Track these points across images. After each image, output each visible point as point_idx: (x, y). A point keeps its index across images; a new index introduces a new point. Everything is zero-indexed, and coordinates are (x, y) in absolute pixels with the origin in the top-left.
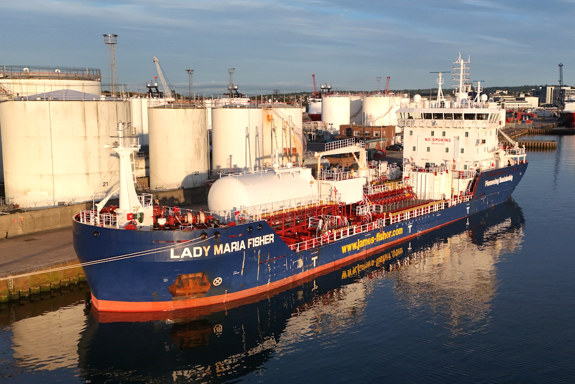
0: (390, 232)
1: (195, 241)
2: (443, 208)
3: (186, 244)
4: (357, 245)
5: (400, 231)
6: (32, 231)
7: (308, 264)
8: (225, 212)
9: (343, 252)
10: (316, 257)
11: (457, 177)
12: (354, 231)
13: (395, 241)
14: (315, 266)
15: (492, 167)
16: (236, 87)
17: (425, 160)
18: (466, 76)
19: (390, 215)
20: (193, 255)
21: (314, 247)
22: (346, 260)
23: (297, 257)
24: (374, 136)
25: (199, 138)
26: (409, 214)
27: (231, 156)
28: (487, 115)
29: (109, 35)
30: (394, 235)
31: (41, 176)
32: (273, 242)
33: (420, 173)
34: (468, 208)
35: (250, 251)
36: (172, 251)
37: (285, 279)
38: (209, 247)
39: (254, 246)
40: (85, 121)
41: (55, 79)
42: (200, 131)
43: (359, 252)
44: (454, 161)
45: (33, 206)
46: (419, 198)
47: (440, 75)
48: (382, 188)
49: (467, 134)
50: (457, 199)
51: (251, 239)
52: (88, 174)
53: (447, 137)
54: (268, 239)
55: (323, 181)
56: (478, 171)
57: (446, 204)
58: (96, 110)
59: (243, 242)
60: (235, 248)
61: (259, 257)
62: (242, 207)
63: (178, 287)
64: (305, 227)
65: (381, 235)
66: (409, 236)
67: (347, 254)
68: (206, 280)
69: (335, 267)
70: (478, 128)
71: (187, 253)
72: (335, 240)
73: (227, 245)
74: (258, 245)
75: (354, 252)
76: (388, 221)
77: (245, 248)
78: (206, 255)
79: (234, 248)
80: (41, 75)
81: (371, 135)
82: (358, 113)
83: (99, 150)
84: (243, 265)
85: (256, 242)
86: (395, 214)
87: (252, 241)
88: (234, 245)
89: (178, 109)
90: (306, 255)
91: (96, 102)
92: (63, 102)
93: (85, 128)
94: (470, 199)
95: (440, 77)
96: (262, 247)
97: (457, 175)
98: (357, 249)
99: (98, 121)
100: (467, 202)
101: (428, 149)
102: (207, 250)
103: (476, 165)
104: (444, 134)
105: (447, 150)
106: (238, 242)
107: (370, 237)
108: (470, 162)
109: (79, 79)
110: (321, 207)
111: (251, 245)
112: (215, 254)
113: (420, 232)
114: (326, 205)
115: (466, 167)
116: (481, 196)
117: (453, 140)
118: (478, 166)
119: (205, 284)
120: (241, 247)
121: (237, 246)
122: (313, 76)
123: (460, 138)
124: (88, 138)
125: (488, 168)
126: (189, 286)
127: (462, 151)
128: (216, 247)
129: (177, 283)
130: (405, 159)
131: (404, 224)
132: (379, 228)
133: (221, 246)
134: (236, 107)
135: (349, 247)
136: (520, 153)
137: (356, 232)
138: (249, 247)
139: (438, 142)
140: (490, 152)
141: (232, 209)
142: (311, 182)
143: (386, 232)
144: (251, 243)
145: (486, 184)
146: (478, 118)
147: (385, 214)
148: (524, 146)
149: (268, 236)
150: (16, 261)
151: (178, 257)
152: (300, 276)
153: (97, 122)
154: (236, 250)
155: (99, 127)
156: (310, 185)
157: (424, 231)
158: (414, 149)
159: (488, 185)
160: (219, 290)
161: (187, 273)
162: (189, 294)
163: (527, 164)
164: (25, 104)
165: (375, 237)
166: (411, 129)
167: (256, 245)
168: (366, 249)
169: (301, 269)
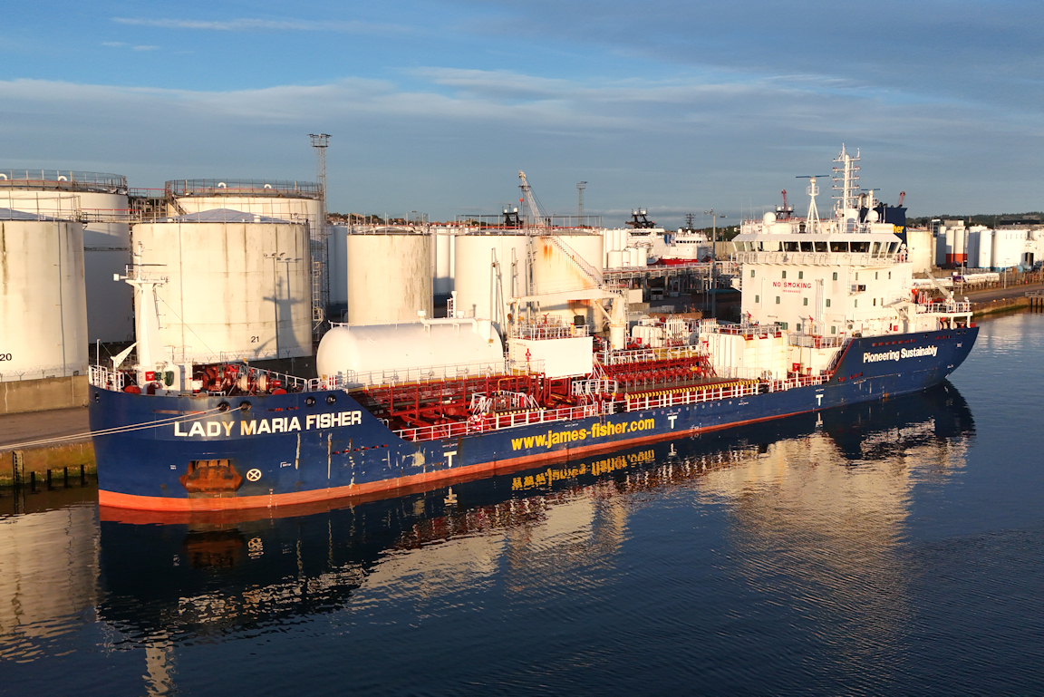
0: (625, 424)
1: (210, 414)
2: (756, 393)
4: (547, 440)
5: (649, 424)
7: (435, 460)
9: (515, 449)
10: (455, 453)
12: (542, 417)
13: (637, 440)
14: (450, 465)
15: (892, 332)
16: (644, 213)
17: (774, 316)
19: (627, 397)
20: (206, 432)
22: (521, 462)
23: (411, 450)
25: (412, 279)
26: (671, 399)
28: (868, 244)
30: (634, 431)
32: (359, 423)
33: (723, 336)
34: (819, 397)
35: (311, 434)
36: (177, 425)
37: (386, 480)
38: (232, 423)
39: (318, 427)
40: (227, 251)
42: (415, 267)
43: (550, 450)
44: (811, 319)
46: (719, 374)
47: (812, 181)
49: (835, 276)
50: (794, 381)
51: (314, 417)
52: (229, 324)
53: (805, 280)
54: (349, 418)
55: (518, 341)
56: (855, 336)
57: (764, 388)
58: (243, 236)
59: (295, 419)
61: (330, 443)
63: (191, 479)
65: (605, 427)
66: (671, 434)
67: (523, 451)
68: (234, 472)
70: (853, 266)
71: (197, 429)
72: (497, 428)
73: (264, 422)
74: (327, 426)
75: (535, 450)
76: (620, 408)
77: (299, 429)
78: (228, 434)
79: (278, 427)
83: (246, 292)
84: (298, 453)
85: (324, 421)
86: (637, 397)
87: (315, 420)
88: (278, 423)
89: (381, 236)
90: (433, 449)
91: (243, 224)
92: (198, 225)
93: (227, 260)
94: (824, 382)
95: (813, 185)
96: (336, 429)
97: (808, 340)
98: (545, 446)
99: (246, 251)
100: (818, 387)
101: (778, 300)
102: (228, 428)
103: (851, 327)
104: (801, 275)
105: (806, 302)
106: (286, 419)
107: (578, 429)
108: (841, 322)
109: (283, 196)
110: (498, 378)
111: (313, 426)
112: (242, 434)
113: (697, 428)
114: (507, 376)
115: (833, 330)
116: (854, 378)
118: (857, 328)
120: (292, 427)
123: (824, 282)
124: (230, 275)
126: (207, 478)
127: (828, 303)
128: (244, 424)
129: (190, 473)
131: (659, 413)
132: (598, 415)
133: (253, 423)
135: (529, 442)
136: (956, 309)
137: (545, 419)
138: (308, 428)
139: (792, 289)
142: (490, 342)
143: (614, 423)
144: (312, 422)
145: (865, 359)
146: (854, 251)
149: (349, 413)
151: (185, 434)
152: (418, 479)
153: (244, 252)
154: (281, 431)
155: (246, 260)
156: (487, 345)
157: (706, 428)
158: (757, 299)
159: (870, 360)
160: (258, 489)
161: (206, 459)
162: (207, 490)
164: (152, 228)
165: (589, 430)
166: (753, 268)
167: (323, 426)
168: (568, 448)
169: (421, 467)
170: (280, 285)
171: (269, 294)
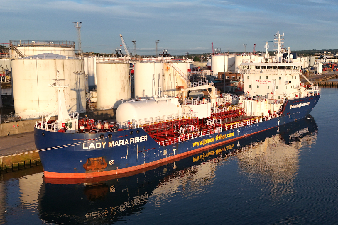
0: (225, 135)
1: (97, 139)
2: (262, 121)
3: (91, 141)
4: (203, 142)
5: (232, 134)
7: (170, 153)
8: (124, 122)
9: (194, 147)
10: (176, 149)
11: (273, 103)
12: (201, 134)
13: (229, 140)
14: (174, 154)
15: (296, 98)
16: (166, 51)
17: (256, 93)
18: (282, 43)
19: (226, 125)
20: (95, 147)
21: (174, 143)
22: (195, 151)
23: (163, 149)
24: (238, 78)
25: (124, 80)
26: (238, 125)
27: (144, 90)
29: (77, 22)
30: (228, 137)
31: (32, 101)
32: (147, 140)
33: (248, 101)
34: (279, 121)
35: (132, 145)
36: (84, 144)
37: (155, 161)
38: (105, 143)
39: (134, 143)
40: (56, 70)
41: (47, 47)
42: (125, 76)
44: (272, 94)
45: (28, 118)
46: (248, 115)
47: (267, 43)
48: (223, 110)
49: (280, 78)
50: (271, 116)
51: (132, 139)
53: (268, 80)
54: (143, 139)
55: (186, 105)
56: (286, 99)
57: (264, 119)
58: (62, 64)
59: (127, 140)
60: (122, 143)
61: (138, 148)
62: (133, 120)
63: (88, 165)
64: (173, 131)
65: (220, 136)
66: (238, 138)
67: (196, 147)
68: (104, 161)
69: (188, 155)
70: (287, 74)
71: (92, 146)
72: (188, 139)
73: (117, 142)
74: (137, 142)
75: (200, 146)
76: (224, 129)
77: (128, 144)
78: (104, 147)
80: (40, 45)
81: (236, 78)
82: (232, 65)
84: (127, 153)
85: (136, 140)
86: (229, 125)
87: (133, 140)
88: (121, 142)
90: (169, 148)
91: (63, 60)
92: (44, 60)
94: (280, 116)
95: (267, 45)
96: (140, 143)
97: (272, 101)
98: (203, 145)
99: (64, 71)
100: (278, 118)
101: (258, 87)
102: (104, 145)
103: (285, 96)
104: (267, 78)
105: (269, 87)
106: (124, 140)
107: (212, 138)
108: (282, 94)
109: (61, 47)
110: (183, 120)
112: (109, 147)
113: (245, 135)
114: (186, 119)
115: (279, 97)
116: (287, 114)
117: (272, 81)
118: (287, 96)
119: (103, 164)
120: (126, 143)
121: (123, 142)
122: (212, 44)
123: (276, 80)
125: (294, 98)
126: (94, 165)
127: (277, 88)
128: (109, 143)
129: (87, 163)
130: (245, 92)
131: (235, 130)
132: (218, 132)
133: (113, 142)
135: (198, 144)
136: (315, 89)
137: (202, 135)
138: (131, 143)
139: (263, 83)
140: (295, 88)
141: (128, 121)
142: (178, 106)
143: (222, 135)
144: (132, 141)
145: (291, 107)
146: (287, 69)
147: (222, 124)
148: (317, 85)
149: (143, 137)
150: (7, 149)
151: (87, 148)
152: (165, 160)
153: (63, 71)
154: (122, 145)
155: (64, 74)
156: (177, 108)
157: (248, 135)
158: (250, 86)
159: (292, 108)
160: (113, 167)
161: (94, 157)
162: (95, 169)
164: (23, 61)
165: (215, 138)
166: (248, 75)
167: (136, 142)
168: (209, 145)
169: (166, 155)
170: (76, 84)
171: (73, 88)
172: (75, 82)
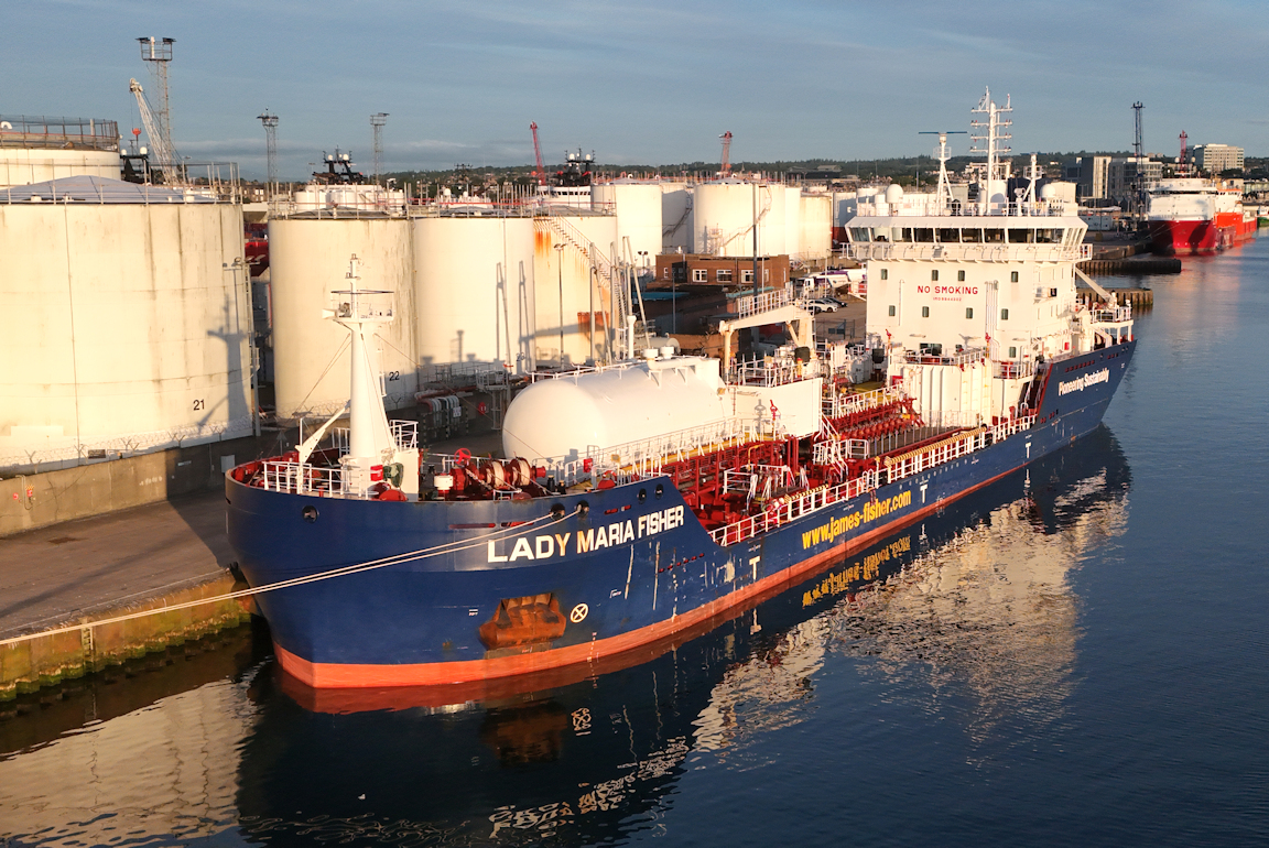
0: (889, 501)
1: (539, 523)
2: (983, 446)
3: (519, 530)
4: (830, 531)
5: (905, 499)
6: (52, 520)
7: (743, 573)
8: (550, 461)
9: (805, 548)
10: (758, 559)
11: (998, 374)
12: (824, 499)
13: (898, 522)
14: (755, 577)
15: (1065, 352)
17: (919, 336)
18: (1001, 140)
19: (888, 461)
20: (534, 553)
21: (752, 535)
23: (723, 557)
24: (743, 281)
25: (398, 292)
26: (921, 460)
27: (461, 332)
28: (1059, 232)
30: (895, 508)
32: (682, 523)
33: (927, 368)
34: (1028, 445)
35: (642, 544)
36: (491, 546)
37: (703, 606)
38: (567, 536)
39: (648, 534)
40: (151, 253)
42: (401, 273)
43: (832, 545)
44: (988, 338)
46: (925, 419)
47: (943, 138)
48: (858, 403)
49: (1015, 276)
50: (1006, 426)
51: (644, 518)
52: (159, 381)
53: (968, 282)
54: (673, 518)
55: (740, 388)
56: (1040, 359)
57: (989, 437)
58: (176, 226)
59: (629, 522)
61: (658, 557)
62: (591, 448)
63: (500, 627)
64: (717, 492)
65: (873, 506)
66: (922, 511)
67: (811, 552)
68: (556, 610)
69: (790, 580)
70: (1041, 262)
71: (522, 549)
72: (790, 519)
73: (602, 530)
74: (657, 530)
75: (825, 545)
76: (884, 478)
78: (562, 553)
79: (616, 536)
81: (735, 278)
82: (678, 225)
83: (185, 323)
84: (630, 575)
85: (653, 523)
86: (896, 460)
87: (645, 523)
88: (614, 531)
89: (351, 222)
90: (740, 554)
93: (153, 269)
95: (943, 145)
96: (664, 535)
97: (998, 369)
98: (829, 540)
99: (181, 253)
100: (1027, 433)
101: (926, 312)
102: (563, 543)
103: (1036, 348)
104: (962, 276)
105: (970, 314)
106: (621, 524)
107: (852, 512)
108: (1024, 340)
109: (74, 147)
110: (747, 445)
111: (644, 531)
112: (579, 551)
113: (942, 500)
114: (758, 442)
115: (1013, 352)
116: (1052, 417)
117: (982, 289)
118: (1040, 349)
119: (555, 620)
120: (627, 535)
121: (620, 533)
123: (999, 286)
124: (158, 295)
126: (522, 624)
127: (1005, 314)
128: (580, 535)
129: (497, 619)
130: (871, 335)
131: (914, 482)
132: (867, 491)
133: (591, 532)
134: (472, 215)
135: (816, 535)
136: (1121, 317)
137: (828, 501)
138: (640, 536)
139: (948, 295)
141: (567, 454)
142: (719, 390)
143: (880, 501)
144: (643, 527)
145: (1060, 390)
146: (1039, 241)
147: (878, 459)
148: (1128, 301)
149: (672, 510)
151: (504, 559)
152: (730, 600)
153: (178, 255)
154: (617, 543)
155: (183, 268)
156: (718, 397)
157: (948, 499)
158: (892, 311)
159: (1064, 392)
160: (580, 633)
161: (518, 596)
163: (1134, 342)
164: (3, 214)
165: (862, 513)
166: (884, 265)
167: (654, 531)
168: (846, 540)
169: (731, 584)
170: (227, 309)
171: (215, 327)
172: (222, 302)
